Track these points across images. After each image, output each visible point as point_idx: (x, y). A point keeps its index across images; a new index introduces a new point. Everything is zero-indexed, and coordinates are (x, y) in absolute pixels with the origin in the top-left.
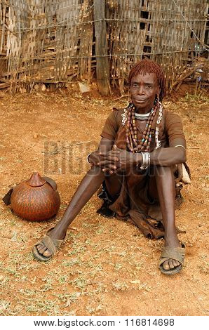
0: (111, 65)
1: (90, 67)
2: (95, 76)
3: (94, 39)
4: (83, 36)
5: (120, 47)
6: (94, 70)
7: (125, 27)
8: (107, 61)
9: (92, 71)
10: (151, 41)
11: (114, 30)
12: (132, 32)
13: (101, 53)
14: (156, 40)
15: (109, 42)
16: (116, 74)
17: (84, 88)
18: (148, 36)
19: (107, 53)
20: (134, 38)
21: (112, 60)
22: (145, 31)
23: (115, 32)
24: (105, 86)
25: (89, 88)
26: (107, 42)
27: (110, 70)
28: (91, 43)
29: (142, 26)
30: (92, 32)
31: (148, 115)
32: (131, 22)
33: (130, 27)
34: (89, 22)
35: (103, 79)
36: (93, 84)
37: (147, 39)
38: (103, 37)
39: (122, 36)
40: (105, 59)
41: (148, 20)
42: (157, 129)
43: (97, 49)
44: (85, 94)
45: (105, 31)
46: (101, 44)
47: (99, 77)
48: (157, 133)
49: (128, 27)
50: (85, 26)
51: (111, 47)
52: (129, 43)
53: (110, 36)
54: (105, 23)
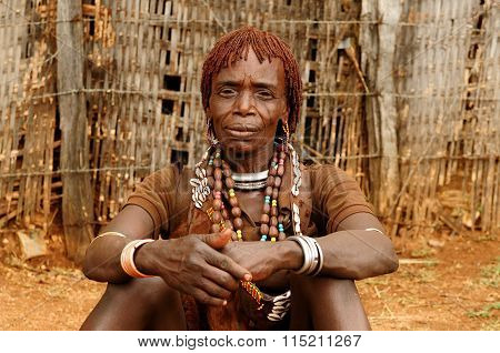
0: (97, 192)
1: (47, 198)
2: (59, 219)
3: (58, 135)
4: (31, 128)
5: (117, 153)
6: (57, 205)
7: (128, 109)
8: (88, 182)
9: (52, 209)
10: (188, 140)
11: (103, 115)
12: (145, 120)
13: (75, 164)
14: (199, 137)
15: (92, 142)
16: (109, 212)
17: (32, 246)
18: (181, 130)
19: (87, 165)
20: (149, 133)
21: (98, 183)
22: (174, 117)
23: (106, 121)
24: (82, 240)
25: (44, 247)
26: (87, 143)
27: (95, 206)
28: (51, 143)
29: (168, 106)
30: (53, 120)
31: (264, 175)
32: (141, 97)
33: (141, 109)
34: (45, 95)
35: (78, 225)
36: (54, 238)
37: (180, 135)
38: (79, 129)
39: (123, 129)
40: (83, 179)
41: (181, 93)
42: (296, 209)
43: (64, 157)
44: (33, 261)
45: (82, 115)
46: (74, 145)
47: (68, 220)
48: (297, 219)
49: (136, 110)
50: (38, 107)
51: (97, 151)
52: (138, 144)
53: (94, 130)
54: (83, 100)
